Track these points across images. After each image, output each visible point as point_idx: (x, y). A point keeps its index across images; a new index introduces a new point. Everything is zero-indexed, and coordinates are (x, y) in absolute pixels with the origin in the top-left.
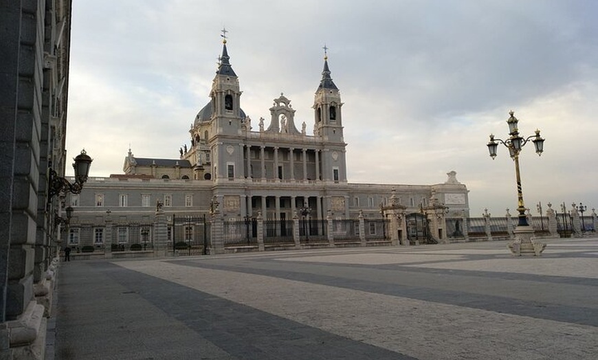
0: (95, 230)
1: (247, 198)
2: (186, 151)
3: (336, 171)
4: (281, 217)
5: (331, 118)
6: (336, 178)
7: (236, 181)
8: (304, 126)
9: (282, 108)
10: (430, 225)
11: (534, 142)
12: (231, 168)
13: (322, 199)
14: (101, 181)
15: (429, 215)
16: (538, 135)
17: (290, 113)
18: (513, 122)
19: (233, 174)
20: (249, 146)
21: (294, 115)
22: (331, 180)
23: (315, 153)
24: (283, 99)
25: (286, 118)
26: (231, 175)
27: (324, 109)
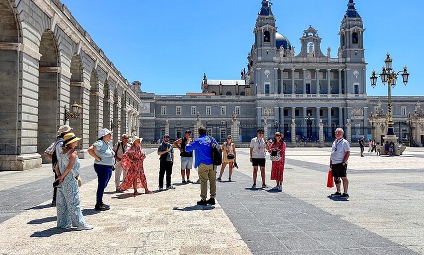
1: (280, 109)
2: (245, 73)
3: (356, 87)
4: (308, 124)
5: (353, 43)
6: (357, 92)
7: (271, 96)
8: (329, 50)
9: (311, 37)
10: (414, 131)
11: (403, 75)
12: (267, 86)
13: (343, 109)
14: (180, 98)
15: (413, 124)
16: (405, 70)
17: (317, 41)
18: (388, 61)
19: (269, 91)
20: (282, 69)
21: (320, 42)
22: (352, 93)
23: (338, 72)
24: (311, 30)
25: (313, 45)
26: (267, 92)
27: (348, 35)
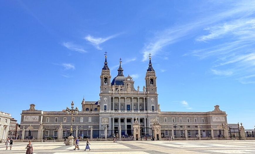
0: (54, 131)
1: (112, 119)
3: (153, 107)
5: (151, 84)
6: (153, 110)
7: (107, 111)
8: (138, 87)
9: (129, 81)
12: (105, 106)
13: (146, 119)
14: (57, 113)
17: (132, 83)
19: (106, 109)
20: (114, 97)
21: (134, 83)
22: (150, 110)
23: (143, 99)
24: (129, 77)
27: (148, 80)
